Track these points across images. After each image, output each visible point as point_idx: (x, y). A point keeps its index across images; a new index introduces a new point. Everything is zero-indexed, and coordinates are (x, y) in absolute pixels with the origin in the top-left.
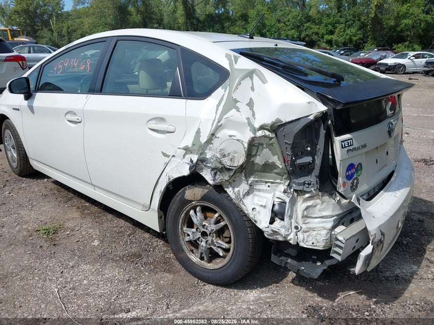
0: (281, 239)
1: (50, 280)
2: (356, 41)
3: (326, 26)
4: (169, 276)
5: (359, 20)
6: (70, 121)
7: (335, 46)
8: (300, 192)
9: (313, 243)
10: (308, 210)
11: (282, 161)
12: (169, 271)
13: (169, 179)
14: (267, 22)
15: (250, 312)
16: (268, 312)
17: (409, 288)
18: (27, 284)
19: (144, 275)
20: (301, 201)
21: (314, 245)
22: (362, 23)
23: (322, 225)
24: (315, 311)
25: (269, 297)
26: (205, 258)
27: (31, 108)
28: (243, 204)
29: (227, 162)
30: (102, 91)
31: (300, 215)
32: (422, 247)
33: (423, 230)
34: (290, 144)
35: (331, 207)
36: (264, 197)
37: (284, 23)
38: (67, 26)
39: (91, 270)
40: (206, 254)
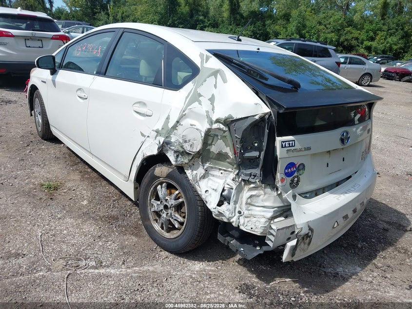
0: (226, 220)
1: (38, 226)
2: (396, 50)
3: (367, 32)
4: (135, 239)
5: (402, 29)
6: (79, 97)
7: (374, 53)
8: (247, 182)
9: (252, 228)
10: (252, 199)
11: (233, 152)
12: (136, 235)
13: (144, 156)
14: (308, 24)
15: (191, 279)
16: (206, 283)
17: (344, 286)
18: (19, 226)
19: (115, 234)
20: (247, 190)
21: (253, 230)
22: (406, 33)
23: (263, 214)
24: (247, 289)
25: (213, 271)
26: (164, 228)
27: (54, 82)
28: (199, 185)
29: (187, 147)
30: (106, 74)
31: (244, 202)
32: (375, 253)
33: (383, 238)
34: (239, 138)
35: (272, 199)
36: (217, 182)
37: (325, 26)
38: (122, 11)
39: (73, 223)
40: (165, 225)
